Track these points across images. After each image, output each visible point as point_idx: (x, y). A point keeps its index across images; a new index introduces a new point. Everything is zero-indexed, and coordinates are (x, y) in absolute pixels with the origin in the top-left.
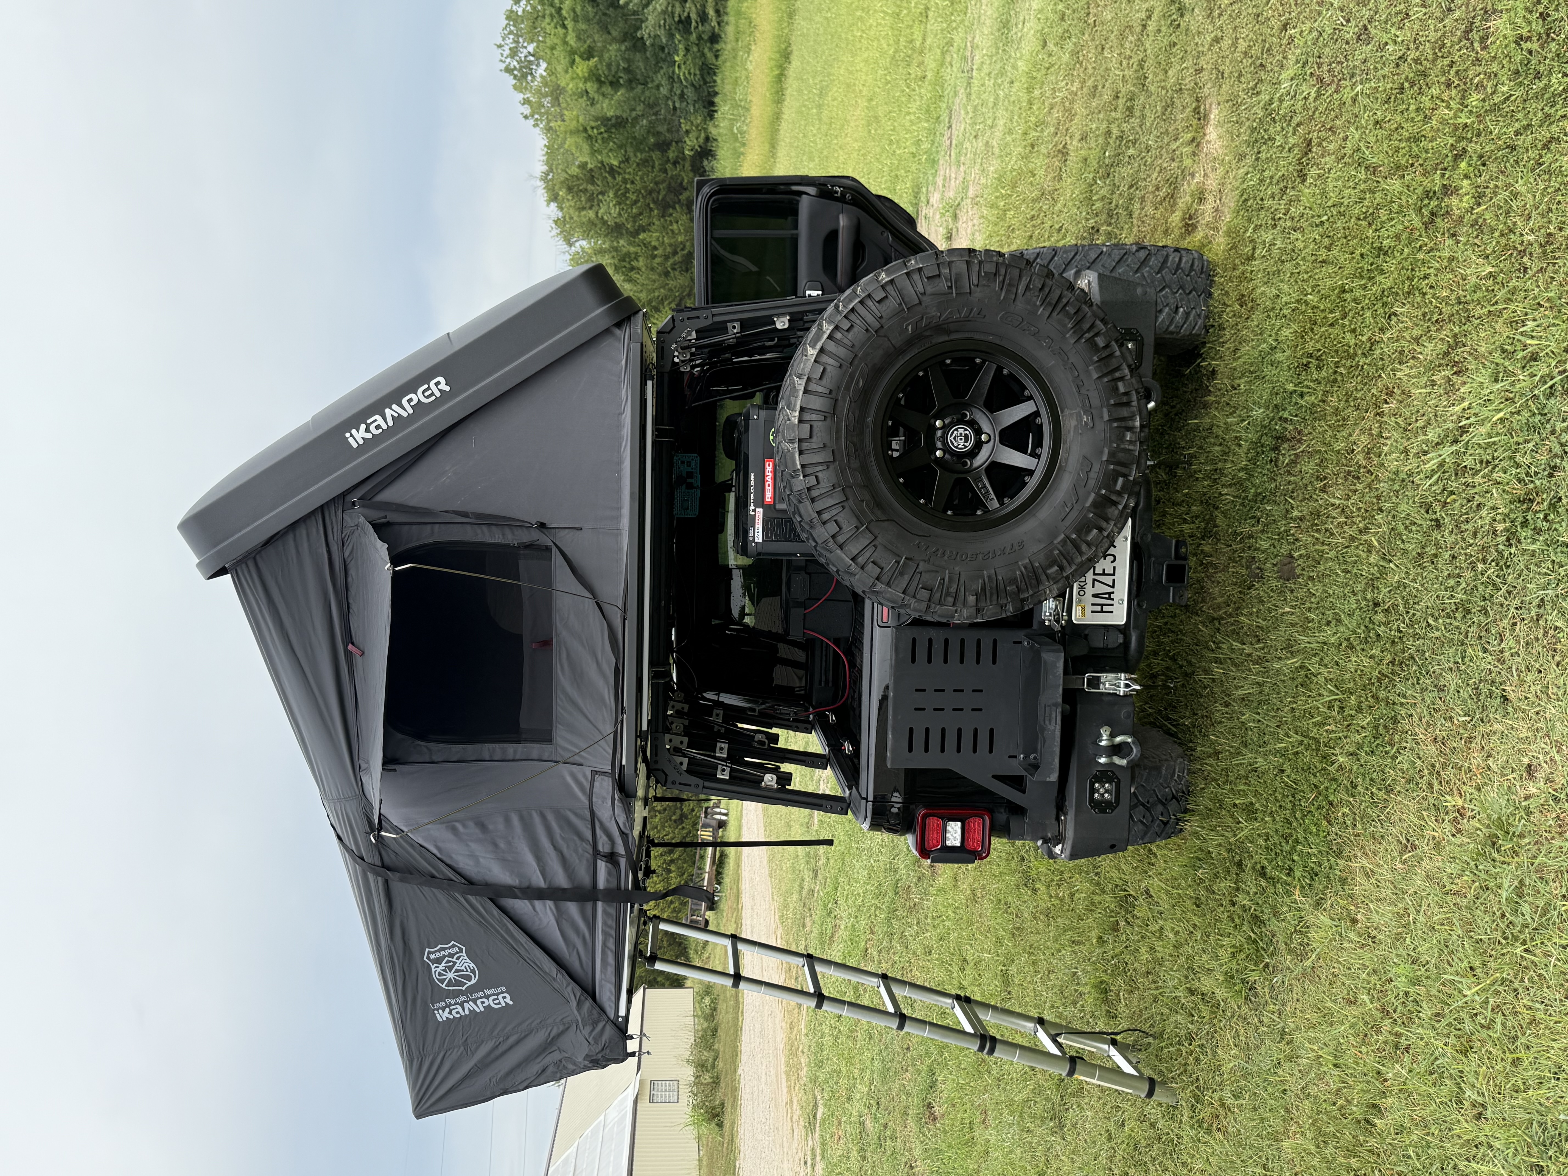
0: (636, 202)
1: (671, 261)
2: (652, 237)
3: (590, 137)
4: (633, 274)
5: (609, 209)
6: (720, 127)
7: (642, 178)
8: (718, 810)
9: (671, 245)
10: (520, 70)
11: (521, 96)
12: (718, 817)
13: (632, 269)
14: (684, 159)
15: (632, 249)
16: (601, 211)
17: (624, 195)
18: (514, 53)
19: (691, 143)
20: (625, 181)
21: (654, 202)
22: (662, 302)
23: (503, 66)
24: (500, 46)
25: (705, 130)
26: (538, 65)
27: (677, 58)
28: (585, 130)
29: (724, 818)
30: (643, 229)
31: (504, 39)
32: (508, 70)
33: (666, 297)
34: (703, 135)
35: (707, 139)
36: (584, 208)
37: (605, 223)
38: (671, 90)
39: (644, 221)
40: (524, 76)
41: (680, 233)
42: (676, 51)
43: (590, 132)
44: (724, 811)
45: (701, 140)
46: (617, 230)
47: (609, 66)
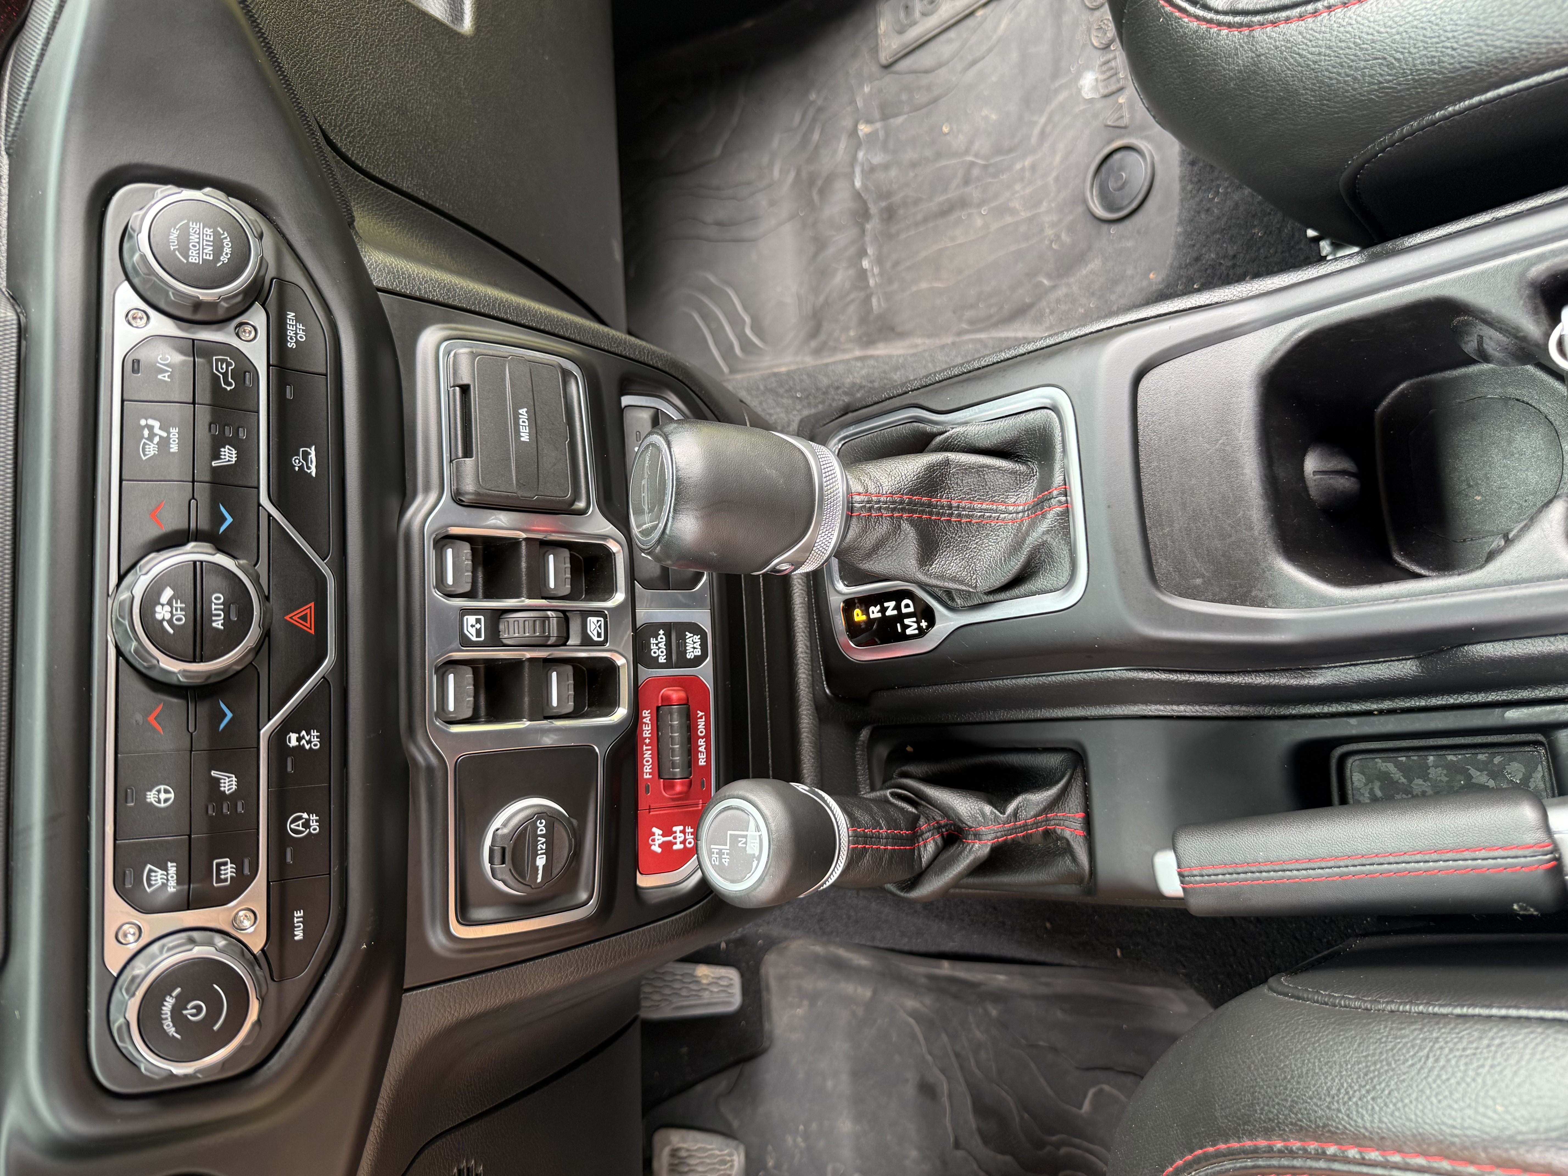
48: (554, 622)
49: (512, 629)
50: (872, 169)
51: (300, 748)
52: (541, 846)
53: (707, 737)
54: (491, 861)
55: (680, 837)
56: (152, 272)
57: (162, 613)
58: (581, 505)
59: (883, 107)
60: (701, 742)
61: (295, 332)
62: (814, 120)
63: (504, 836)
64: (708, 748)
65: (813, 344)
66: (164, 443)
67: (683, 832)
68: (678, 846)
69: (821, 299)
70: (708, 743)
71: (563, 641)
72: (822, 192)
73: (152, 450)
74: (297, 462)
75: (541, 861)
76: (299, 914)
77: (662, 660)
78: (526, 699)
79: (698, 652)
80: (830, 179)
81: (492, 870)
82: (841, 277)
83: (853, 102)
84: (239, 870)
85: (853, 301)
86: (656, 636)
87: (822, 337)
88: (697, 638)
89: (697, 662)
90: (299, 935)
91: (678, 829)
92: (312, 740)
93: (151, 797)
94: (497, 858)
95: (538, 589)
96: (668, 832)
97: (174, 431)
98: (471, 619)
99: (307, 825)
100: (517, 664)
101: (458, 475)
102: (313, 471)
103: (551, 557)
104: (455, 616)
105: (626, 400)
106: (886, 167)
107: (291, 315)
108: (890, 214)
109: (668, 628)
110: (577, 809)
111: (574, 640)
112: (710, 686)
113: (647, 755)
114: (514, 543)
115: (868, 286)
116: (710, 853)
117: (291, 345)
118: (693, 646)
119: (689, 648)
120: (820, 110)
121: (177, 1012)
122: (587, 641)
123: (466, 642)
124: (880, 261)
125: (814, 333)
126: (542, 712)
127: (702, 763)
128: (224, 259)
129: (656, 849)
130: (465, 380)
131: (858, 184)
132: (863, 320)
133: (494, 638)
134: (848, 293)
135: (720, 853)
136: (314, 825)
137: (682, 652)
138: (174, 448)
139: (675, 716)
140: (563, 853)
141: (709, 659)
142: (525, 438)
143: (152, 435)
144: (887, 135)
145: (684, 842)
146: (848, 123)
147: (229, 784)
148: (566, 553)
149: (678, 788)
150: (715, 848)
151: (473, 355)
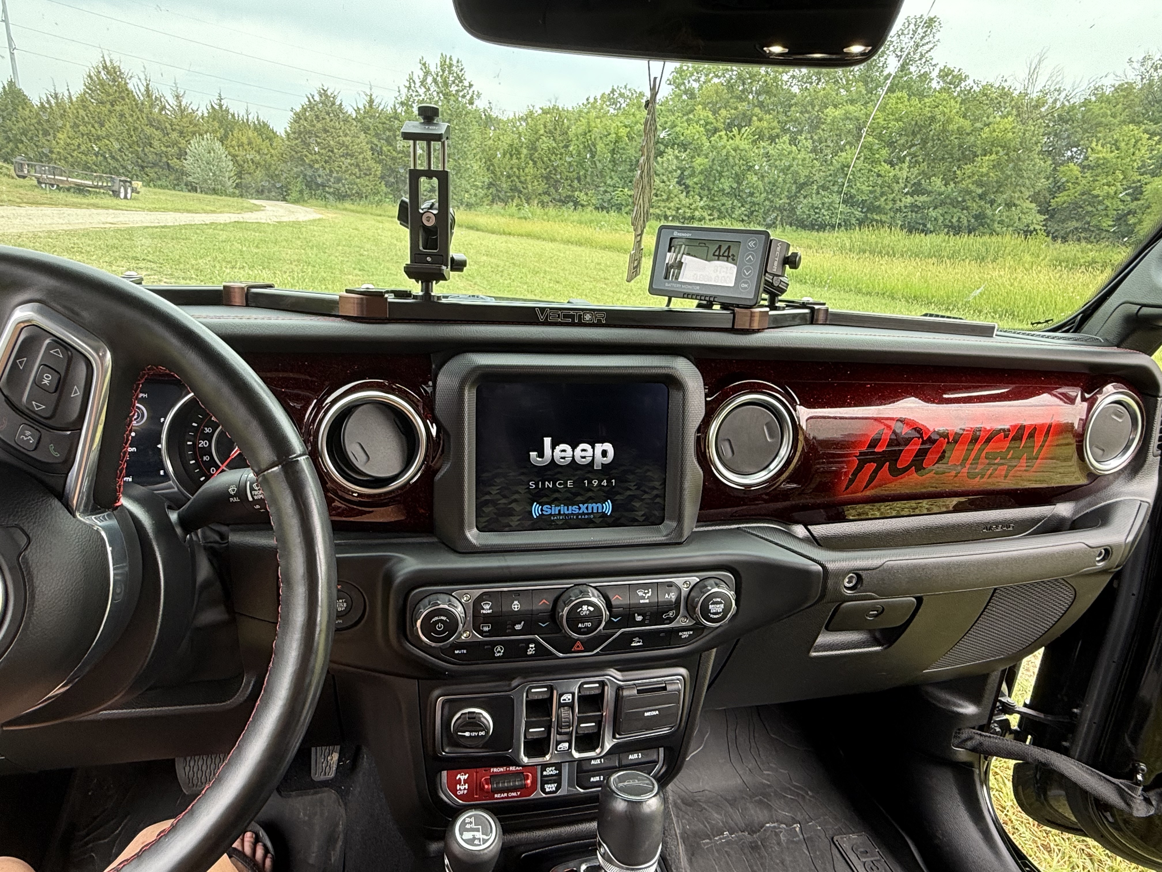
0: (550, 160)
1: (517, 180)
2: (530, 169)
3: (586, 134)
4: (508, 155)
5: (545, 143)
6: (589, 213)
7: (563, 164)
8: (129, 191)
9: (526, 180)
10: (613, 98)
11: (599, 97)
12: (122, 190)
13: (511, 156)
14: (573, 191)
15: (523, 156)
16: (544, 138)
17: (554, 153)
18: (621, 95)
19: (582, 197)
20: (561, 154)
21: (550, 171)
22: (493, 173)
23: (615, 88)
24: (626, 87)
25: (589, 204)
26: (614, 109)
27: (626, 190)
28: (590, 131)
29: (122, 195)
30: (535, 163)
31: (629, 90)
32: (613, 91)
33: (495, 175)
34: (585, 203)
35: (583, 206)
36: (545, 127)
37: (538, 140)
38: (609, 185)
39: (539, 164)
40: (609, 100)
41: (533, 186)
42: (630, 190)
43: (588, 134)
44: (129, 196)
45: (583, 202)
46: (533, 148)
47: (624, 149)
48: (568, 730)
49: (565, 713)
50: (777, 834)
51: (529, 648)
52: (473, 734)
53: (508, 797)
54: (469, 713)
55: (462, 788)
56: (705, 593)
57: (585, 608)
58: (617, 736)
59: (810, 839)
60: (506, 795)
61: (685, 635)
62: (798, 795)
63: (480, 718)
64: (502, 798)
65: (679, 801)
66: (643, 598)
67: (465, 789)
68: (458, 787)
69: (704, 806)
70: (505, 798)
71: (559, 733)
72: (761, 802)
73: (640, 594)
74: (637, 639)
75: (467, 734)
76: (465, 651)
77: (545, 773)
78: (534, 719)
79: (547, 790)
80: (769, 807)
81: (465, 714)
82: (717, 817)
83: (811, 819)
84: (486, 632)
85: (706, 826)
86: (556, 770)
87: (683, 807)
88: (554, 789)
89: (543, 790)
90: (456, 652)
91: (466, 786)
92: (531, 651)
93: (516, 602)
94: (471, 716)
95: (581, 720)
96: (465, 781)
97: (647, 601)
98: (570, 696)
99: (499, 652)
100: (550, 715)
101: (629, 687)
102: (633, 644)
103: (593, 724)
104: (572, 690)
105: (661, 750)
106: (779, 844)
107: (691, 633)
108: (754, 848)
109: (559, 775)
110: (486, 746)
111: (559, 737)
112: (532, 796)
113: (502, 769)
114: (600, 709)
115: (715, 837)
116: (470, 817)
117: (680, 634)
118: (550, 787)
119: (549, 786)
120: (803, 797)
121: (441, 621)
122: (558, 743)
123: (561, 695)
124: (728, 843)
125: (684, 802)
126: (529, 725)
127: (496, 796)
128: (712, 616)
129: (459, 776)
130: (669, 688)
131: (768, 825)
132: (695, 834)
133: (561, 705)
134: (708, 823)
135: (471, 823)
136: (499, 654)
137: (548, 783)
138: (642, 601)
139: (520, 783)
140: (468, 743)
141: (544, 795)
142: (646, 714)
143: (646, 593)
144: (796, 843)
145: (460, 789)
146: (799, 817)
147: (518, 627)
148: (596, 731)
149: (486, 786)
150: (473, 820)
151: (679, 691)
